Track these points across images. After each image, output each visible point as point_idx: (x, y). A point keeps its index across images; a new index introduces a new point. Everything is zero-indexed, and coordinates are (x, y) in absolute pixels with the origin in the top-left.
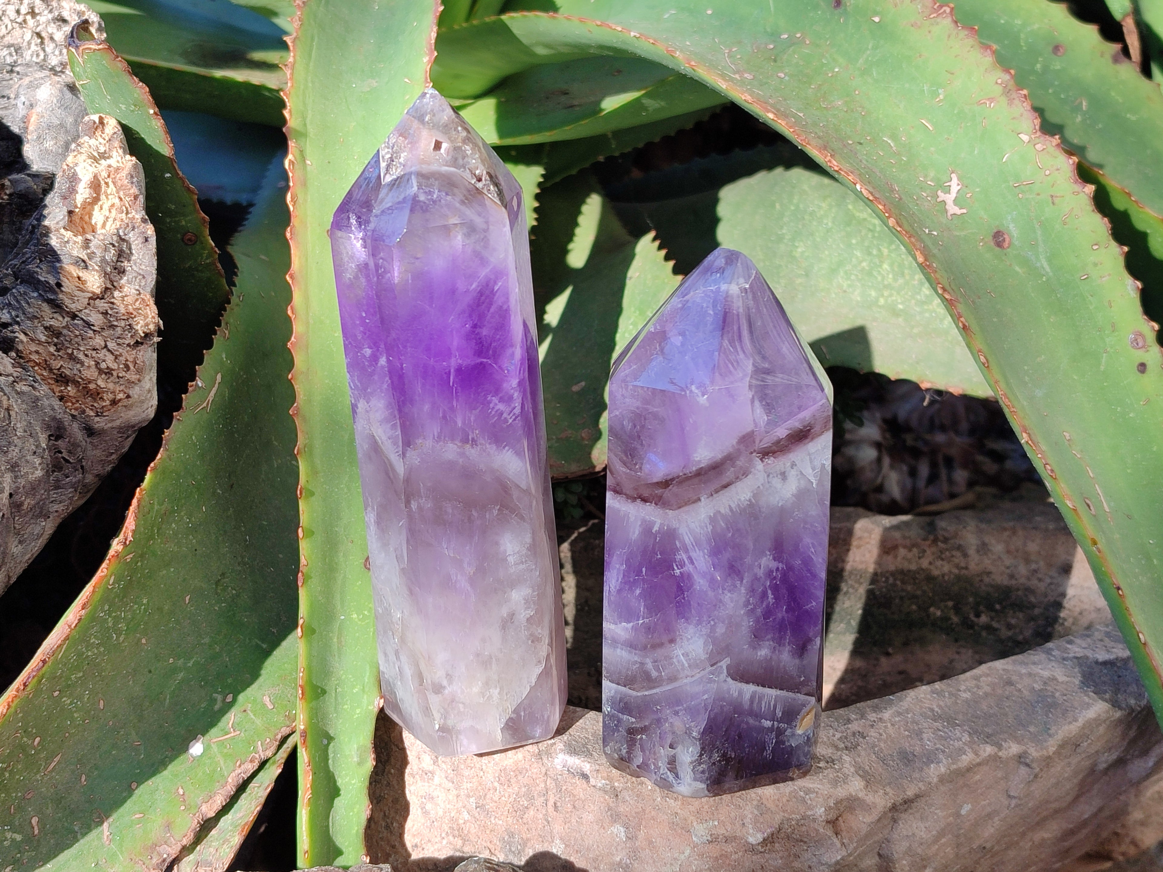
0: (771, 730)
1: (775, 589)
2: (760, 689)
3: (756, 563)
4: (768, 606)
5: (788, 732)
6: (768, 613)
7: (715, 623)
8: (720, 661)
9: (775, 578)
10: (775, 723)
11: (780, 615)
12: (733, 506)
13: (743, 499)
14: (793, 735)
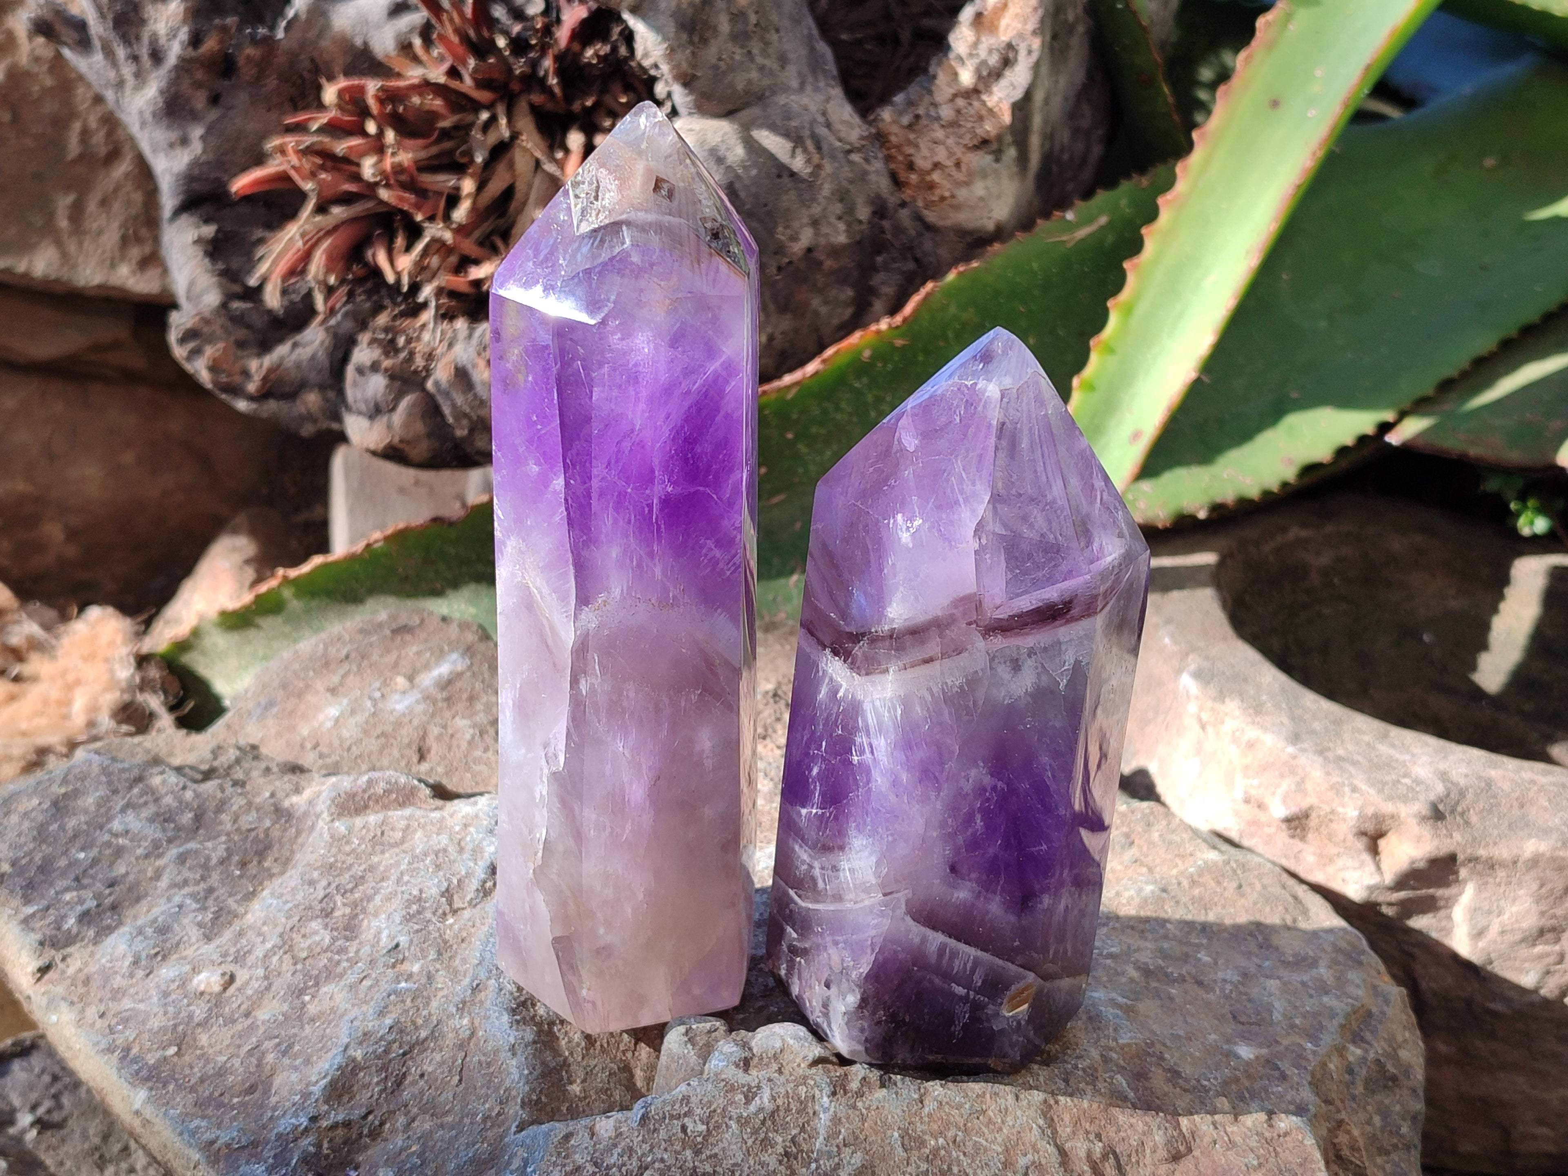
0: (965, 999)
1: (987, 814)
2: (952, 942)
3: (963, 774)
4: (974, 834)
5: (990, 1009)
6: (974, 844)
7: (895, 840)
8: (898, 892)
9: (988, 800)
10: (971, 993)
11: (991, 851)
12: (935, 690)
13: (950, 683)
14: (997, 1014)
